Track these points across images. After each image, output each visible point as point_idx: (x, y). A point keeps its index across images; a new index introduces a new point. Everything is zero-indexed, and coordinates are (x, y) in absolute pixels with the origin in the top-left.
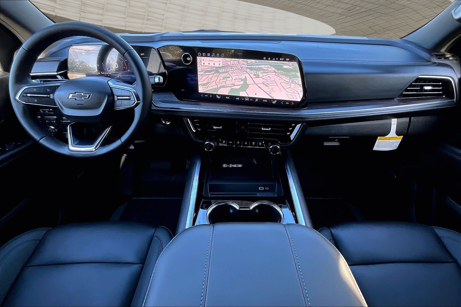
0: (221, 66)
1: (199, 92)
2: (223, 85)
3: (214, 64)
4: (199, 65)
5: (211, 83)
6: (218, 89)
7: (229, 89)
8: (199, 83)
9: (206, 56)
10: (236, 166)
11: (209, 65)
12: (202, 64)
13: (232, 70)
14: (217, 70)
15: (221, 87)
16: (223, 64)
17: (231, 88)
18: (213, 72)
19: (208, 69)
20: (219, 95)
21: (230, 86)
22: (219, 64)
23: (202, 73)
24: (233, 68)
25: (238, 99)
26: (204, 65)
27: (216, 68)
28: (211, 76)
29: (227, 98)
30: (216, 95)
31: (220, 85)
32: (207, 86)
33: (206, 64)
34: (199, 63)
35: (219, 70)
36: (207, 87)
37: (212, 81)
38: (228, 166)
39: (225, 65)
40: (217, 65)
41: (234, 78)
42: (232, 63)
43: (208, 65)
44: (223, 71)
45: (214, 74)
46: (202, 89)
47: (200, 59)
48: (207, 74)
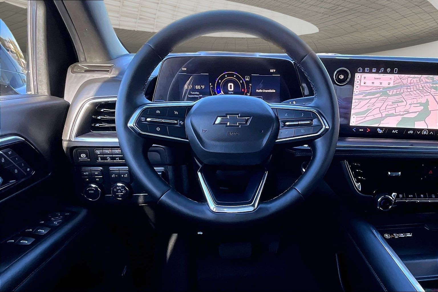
0: (391, 85)
1: (351, 125)
2: (390, 112)
3: (381, 83)
4: (357, 85)
5: (372, 110)
6: (382, 118)
7: (400, 118)
8: (353, 112)
9: (371, 72)
10: (404, 235)
11: (373, 85)
12: (362, 84)
13: (409, 90)
14: (384, 92)
15: (387, 116)
16: (395, 83)
17: (402, 117)
18: (377, 96)
19: (371, 91)
20: (381, 128)
21: (402, 113)
22: (389, 84)
23: (361, 96)
24: (410, 89)
25: (411, 132)
26: (365, 85)
27: (384, 88)
28: (373, 101)
29: (393, 131)
30: (377, 128)
31: (387, 113)
32: (365, 115)
33: (369, 83)
34: (358, 82)
35: (388, 92)
36: (365, 117)
37: (373, 108)
38: (392, 236)
39: (399, 84)
40: (385, 84)
41: (409, 102)
42: (409, 82)
43: (371, 85)
44: (394, 93)
45: (381, 96)
46: (355, 121)
47: (360, 77)
48: (368, 97)
